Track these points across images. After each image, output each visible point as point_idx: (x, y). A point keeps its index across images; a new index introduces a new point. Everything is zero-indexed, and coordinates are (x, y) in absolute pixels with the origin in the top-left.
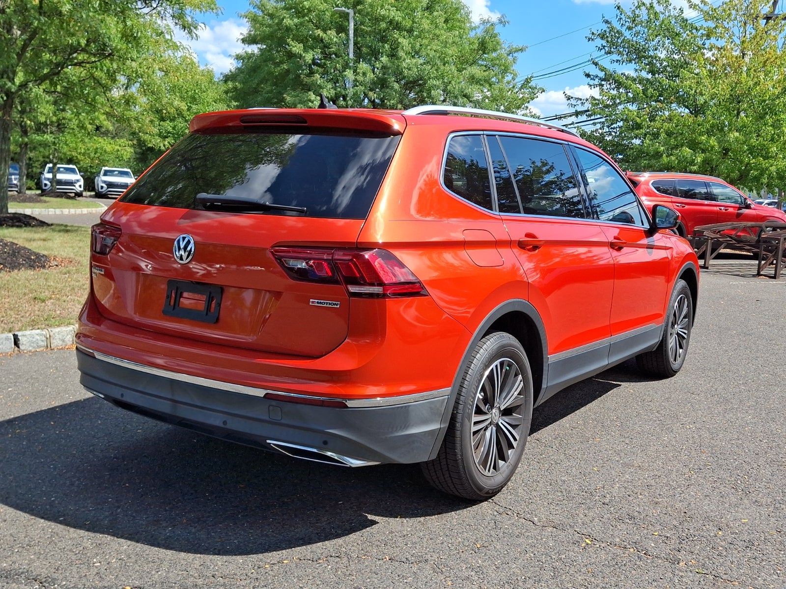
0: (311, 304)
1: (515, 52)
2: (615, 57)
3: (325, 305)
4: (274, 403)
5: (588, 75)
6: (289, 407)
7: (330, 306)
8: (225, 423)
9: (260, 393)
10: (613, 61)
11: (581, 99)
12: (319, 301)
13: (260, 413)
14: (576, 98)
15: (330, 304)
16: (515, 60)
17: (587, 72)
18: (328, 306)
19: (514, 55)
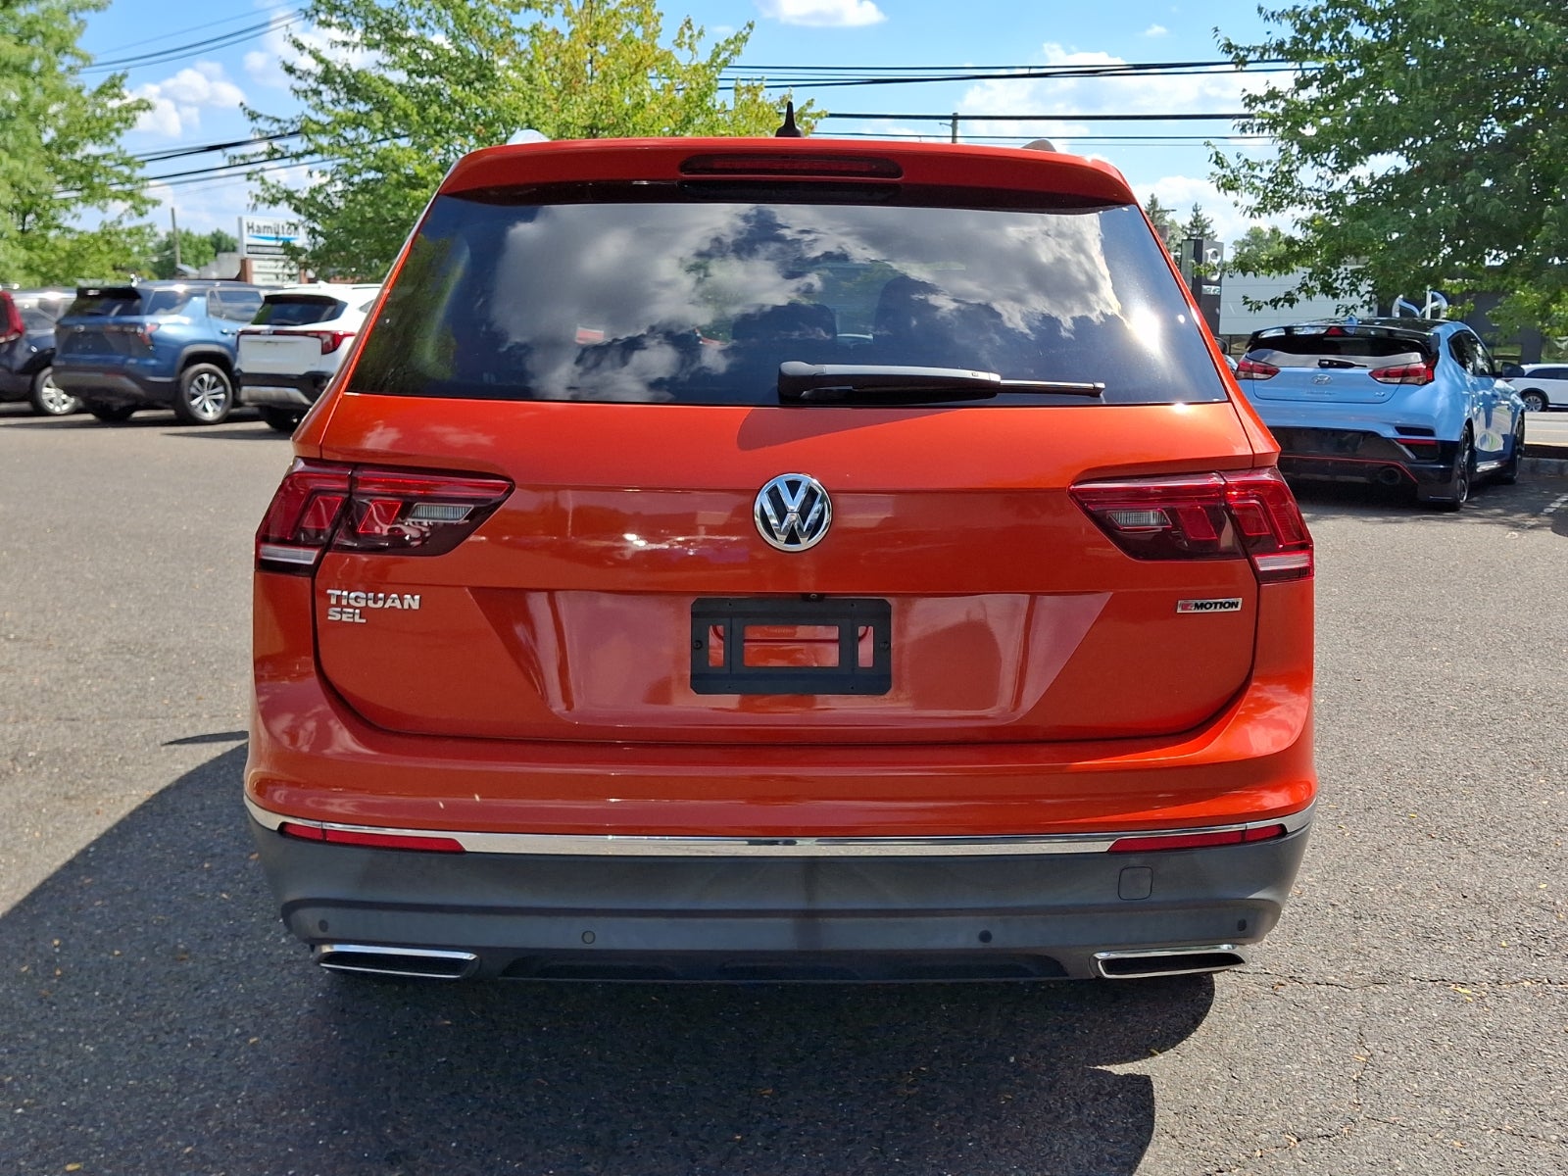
0: (1179, 611)
1: (81, 10)
2: (336, 34)
3: (1212, 610)
4: (1134, 860)
5: (290, 70)
6: (1174, 862)
7: (1223, 610)
8: (985, 937)
9: (1104, 846)
10: (334, 44)
11: (279, 121)
12: (1199, 602)
13: (1097, 891)
14: (268, 118)
15: (1222, 605)
16: (82, 24)
17: (289, 63)
18: (1218, 610)
19: (81, 16)
